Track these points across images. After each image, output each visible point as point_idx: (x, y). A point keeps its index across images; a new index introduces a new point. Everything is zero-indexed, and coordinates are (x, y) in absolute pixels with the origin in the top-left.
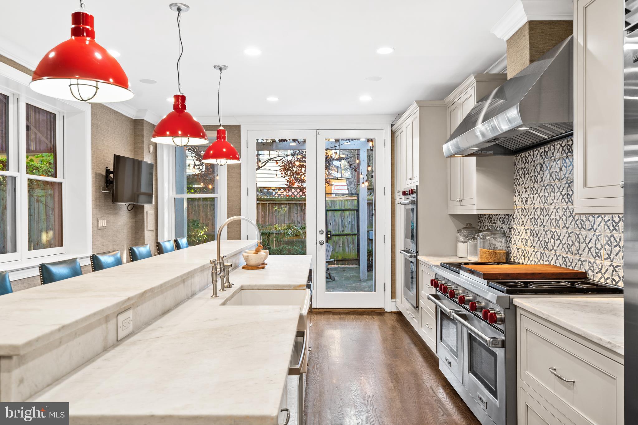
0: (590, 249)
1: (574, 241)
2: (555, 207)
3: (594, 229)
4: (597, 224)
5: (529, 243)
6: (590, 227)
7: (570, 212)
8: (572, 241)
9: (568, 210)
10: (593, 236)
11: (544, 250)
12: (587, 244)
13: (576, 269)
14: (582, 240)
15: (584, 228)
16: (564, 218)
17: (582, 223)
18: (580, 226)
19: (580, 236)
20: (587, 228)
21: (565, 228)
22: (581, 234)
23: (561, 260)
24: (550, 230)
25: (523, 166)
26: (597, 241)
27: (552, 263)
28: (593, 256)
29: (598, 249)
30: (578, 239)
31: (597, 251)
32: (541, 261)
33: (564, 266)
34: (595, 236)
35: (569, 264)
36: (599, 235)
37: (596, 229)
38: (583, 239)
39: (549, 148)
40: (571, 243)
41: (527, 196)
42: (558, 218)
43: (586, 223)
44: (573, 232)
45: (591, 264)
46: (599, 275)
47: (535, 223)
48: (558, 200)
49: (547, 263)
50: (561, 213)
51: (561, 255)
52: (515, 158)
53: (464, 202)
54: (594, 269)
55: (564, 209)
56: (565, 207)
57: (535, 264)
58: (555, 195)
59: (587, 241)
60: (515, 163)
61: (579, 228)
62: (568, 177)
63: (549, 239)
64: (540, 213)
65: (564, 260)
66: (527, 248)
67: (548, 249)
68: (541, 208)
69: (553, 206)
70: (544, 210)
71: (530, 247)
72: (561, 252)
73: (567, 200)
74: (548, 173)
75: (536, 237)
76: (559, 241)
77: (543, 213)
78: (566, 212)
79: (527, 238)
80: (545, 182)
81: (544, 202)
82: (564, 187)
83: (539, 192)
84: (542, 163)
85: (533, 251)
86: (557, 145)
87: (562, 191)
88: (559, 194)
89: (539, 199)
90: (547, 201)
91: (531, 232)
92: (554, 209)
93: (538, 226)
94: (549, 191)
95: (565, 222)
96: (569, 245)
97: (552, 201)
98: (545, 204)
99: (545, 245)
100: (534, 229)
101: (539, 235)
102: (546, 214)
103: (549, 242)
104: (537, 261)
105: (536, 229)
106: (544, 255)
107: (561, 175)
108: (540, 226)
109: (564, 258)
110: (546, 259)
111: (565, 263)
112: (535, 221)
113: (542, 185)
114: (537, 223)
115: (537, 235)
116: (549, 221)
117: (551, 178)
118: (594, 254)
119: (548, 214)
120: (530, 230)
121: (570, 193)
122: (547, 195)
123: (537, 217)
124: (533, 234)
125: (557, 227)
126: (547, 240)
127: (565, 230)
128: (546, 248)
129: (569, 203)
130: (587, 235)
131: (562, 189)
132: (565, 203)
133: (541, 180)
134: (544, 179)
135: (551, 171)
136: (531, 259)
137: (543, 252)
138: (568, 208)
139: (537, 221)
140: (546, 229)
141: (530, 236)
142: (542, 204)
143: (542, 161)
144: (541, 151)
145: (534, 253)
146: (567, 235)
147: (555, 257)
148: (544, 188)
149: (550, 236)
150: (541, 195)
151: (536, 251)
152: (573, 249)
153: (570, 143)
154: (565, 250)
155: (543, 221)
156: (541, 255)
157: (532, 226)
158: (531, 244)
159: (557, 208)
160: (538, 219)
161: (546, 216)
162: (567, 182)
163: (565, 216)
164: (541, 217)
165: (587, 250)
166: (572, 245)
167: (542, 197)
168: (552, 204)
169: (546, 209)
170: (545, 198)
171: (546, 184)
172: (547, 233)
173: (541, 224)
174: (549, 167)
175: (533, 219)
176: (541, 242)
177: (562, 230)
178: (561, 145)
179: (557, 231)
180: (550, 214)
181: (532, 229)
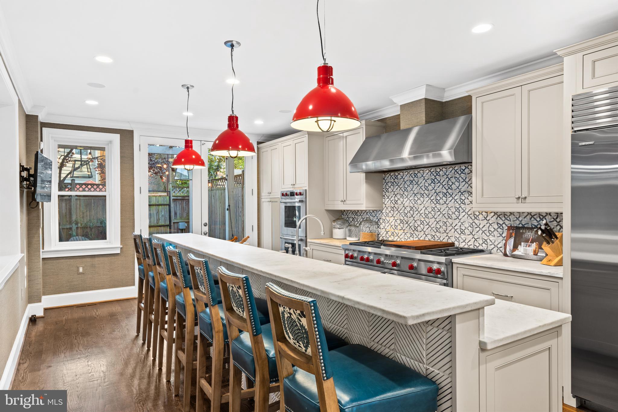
0: (456, 230)
1: (442, 226)
3: (459, 219)
4: (461, 216)
5: (399, 227)
6: (456, 218)
7: (438, 209)
9: (436, 208)
10: (459, 222)
11: (413, 231)
12: (454, 228)
13: (444, 241)
14: (449, 225)
15: (450, 218)
17: (449, 215)
18: (447, 217)
19: (447, 223)
20: (453, 218)
25: (392, 180)
26: (462, 225)
27: (421, 239)
28: (458, 233)
29: (462, 229)
31: (462, 231)
32: (411, 238)
33: (432, 240)
36: (463, 222)
37: (461, 219)
39: (418, 172)
40: (439, 227)
41: (397, 199)
43: (452, 216)
44: (440, 221)
45: (457, 239)
46: (464, 243)
47: (405, 215)
48: (427, 202)
49: (417, 239)
50: (430, 210)
51: (430, 234)
52: (384, 175)
53: (347, 202)
54: (459, 241)
55: (433, 207)
57: (405, 240)
58: (424, 199)
59: (454, 225)
60: (384, 179)
62: (436, 189)
63: (418, 225)
64: (410, 209)
65: (432, 236)
66: (396, 231)
67: (417, 231)
68: (410, 207)
69: (422, 205)
70: (414, 208)
71: (400, 230)
72: (430, 232)
73: (435, 203)
74: (418, 186)
75: (406, 224)
76: (428, 226)
77: (412, 210)
78: (435, 209)
79: (397, 225)
80: (415, 191)
81: (413, 203)
82: (433, 195)
83: (409, 197)
84: (412, 180)
85: (403, 233)
86: (426, 170)
87: (431, 197)
88: (428, 198)
89: (409, 201)
90: (416, 203)
91: (401, 221)
92: (423, 207)
93: (407, 217)
94: (419, 196)
95: (434, 215)
96: (438, 228)
97: (421, 203)
98: (415, 204)
99: (415, 229)
100: (404, 219)
101: (409, 223)
102: (416, 210)
103: (419, 227)
104: (407, 238)
105: (406, 219)
106: (414, 234)
107: (430, 188)
108: (410, 217)
109: (433, 235)
110: (416, 237)
111: (434, 238)
112: (405, 214)
113: (412, 193)
114: (406, 216)
115: (407, 223)
116: (419, 214)
117: (421, 189)
118: (460, 233)
119: (417, 210)
120: (400, 219)
121: (439, 198)
122: (416, 199)
123: (406, 212)
124: (402, 222)
125: (426, 218)
126: (417, 226)
127: (434, 219)
128: (416, 230)
129: (437, 204)
130: (454, 222)
131: (431, 196)
132: (433, 204)
133: (411, 190)
134: (413, 190)
135: (421, 185)
136: (401, 237)
137: (412, 233)
138: (436, 207)
139: (406, 214)
140: (415, 219)
141: (400, 223)
142: (412, 204)
143: (412, 179)
144: (411, 173)
145: (404, 233)
146: (436, 222)
147: (425, 235)
148: (414, 195)
149: (419, 223)
150: (411, 199)
151: (406, 232)
152: (441, 230)
153: (438, 170)
154: (433, 231)
155: (413, 215)
156: (411, 234)
157: (402, 217)
158: (401, 228)
159: (426, 207)
160: (407, 213)
161: (415, 211)
162: (435, 192)
163: (433, 211)
164: (411, 212)
165: (453, 230)
166: (440, 228)
167: (411, 200)
168: (421, 204)
169: (415, 207)
170: (415, 201)
171: (415, 192)
172: (417, 221)
173: (411, 216)
174: (419, 183)
175: (403, 213)
176: (410, 227)
177: (431, 219)
178: (430, 171)
179: (426, 220)
180: (419, 210)
181: (402, 219)
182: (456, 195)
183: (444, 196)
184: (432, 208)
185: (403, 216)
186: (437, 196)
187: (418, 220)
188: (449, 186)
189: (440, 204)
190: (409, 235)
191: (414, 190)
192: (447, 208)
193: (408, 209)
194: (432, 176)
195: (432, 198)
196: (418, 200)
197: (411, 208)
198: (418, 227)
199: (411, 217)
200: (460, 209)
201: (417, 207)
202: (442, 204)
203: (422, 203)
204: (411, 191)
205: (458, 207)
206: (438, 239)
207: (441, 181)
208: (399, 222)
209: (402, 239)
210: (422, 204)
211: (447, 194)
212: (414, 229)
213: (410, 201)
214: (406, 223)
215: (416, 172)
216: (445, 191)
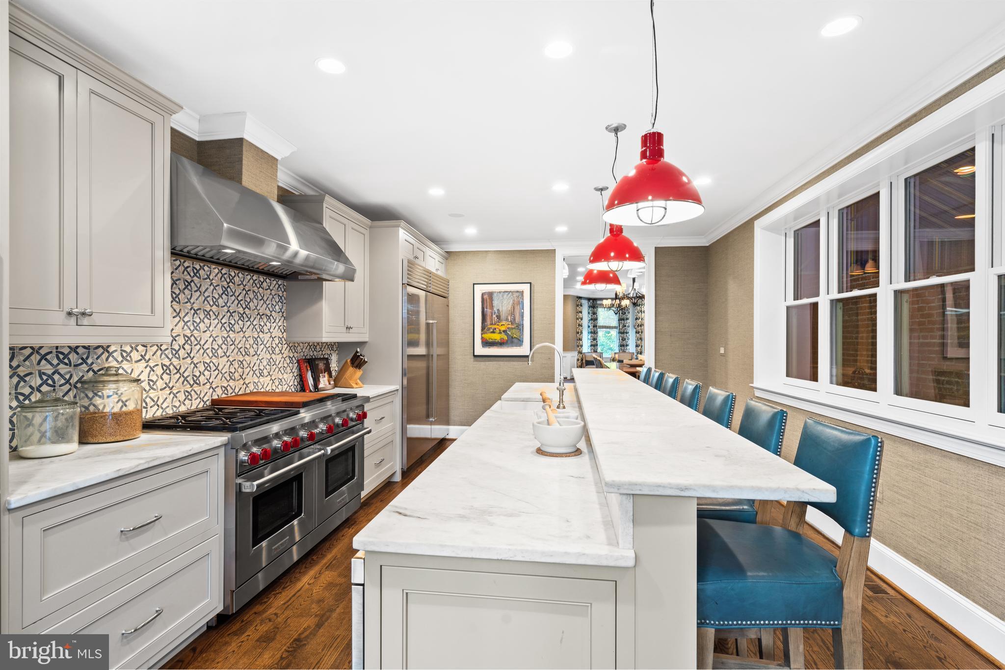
0: (254, 372)
2: (212, 335)
3: (257, 355)
4: (260, 350)
5: (160, 384)
6: (255, 353)
7: (232, 341)
8: (235, 368)
9: (228, 339)
10: (257, 360)
11: (191, 387)
14: (246, 366)
15: (248, 355)
16: (224, 346)
17: (246, 350)
18: (244, 353)
19: (244, 362)
20: (251, 355)
21: (225, 357)
22: (245, 360)
23: (219, 391)
24: (202, 362)
26: (261, 363)
28: (257, 376)
29: (261, 370)
30: (242, 366)
31: (261, 372)
34: (259, 360)
35: (230, 391)
36: (262, 359)
37: (259, 354)
38: (248, 364)
42: (216, 347)
43: (250, 350)
44: (235, 360)
47: (174, 355)
48: (215, 327)
50: (220, 342)
55: (224, 337)
56: (226, 336)
57: (175, 409)
58: (211, 322)
59: (252, 365)
61: (243, 355)
62: (230, 306)
63: (200, 372)
64: (184, 342)
65: (224, 389)
66: (152, 394)
67: (199, 384)
68: (185, 336)
69: (208, 334)
70: (192, 339)
71: (161, 390)
72: (220, 382)
73: (228, 329)
74: (200, 296)
75: (176, 373)
76: (217, 372)
77: (189, 342)
78: (227, 341)
79: (154, 378)
80: (195, 305)
81: (192, 328)
82: (225, 315)
83: (182, 314)
84: (189, 281)
85: (170, 394)
86: (214, 269)
87: (221, 319)
88: (216, 321)
89: (182, 324)
90: (198, 328)
91: (165, 368)
92: (210, 337)
93: (179, 358)
94: (202, 316)
95: (225, 351)
96: (232, 373)
97: (206, 329)
98: (195, 331)
99: (194, 381)
100: (171, 364)
101: (181, 371)
102: (196, 342)
103: (202, 376)
104: (177, 404)
105: (175, 364)
106: (193, 393)
107: (220, 301)
108: (183, 359)
109: (225, 387)
110: (196, 396)
111: (226, 392)
112: (174, 352)
113: (190, 308)
114: (177, 355)
115: (178, 371)
116: (202, 351)
117: (206, 302)
118: (258, 375)
119: (199, 343)
120: (163, 365)
121: (233, 322)
122: (198, 320)
123: (177, 348)
124: (168, 371)
125: (214, 357)
126: (197, 374)
127: (225, 359)
128: (197, 383)
129: (231, 332)
130: (252, 360)
131: (221, 317)
132: (225, 332)
133: (186, 300)
134: (192, 301)
135: (206, 294)
136: (164, 406)
137: (189, 390)
138: (228, 336)
139: (177, 352)
140: (196, 361)
141: (162, 374)
142: (189, 331)
143: (188, 278)
144: (186, 264)
145: (172, 395)
146: (229, 363)
147: (211, 390)
148: (193, 311)
149: (202, 368)
150: (186, 319)
151: (175, 392)
152: (236, 375)
153: (233, 274)
154: (226, 378)
155: (191, 352)
156: (187, 394)
157: (167, 360)
158: (165, 385)
159: (214, 336)
160: (179, 349)
161: (195, 345)
162: (228, 311)
163: (225, 344)
164: (187, 347)
165: (252, 372)
166: (235, 372)
167: (188, 322)
168: (205, 331)
169: (195, 337)
170: (195, 325)
171: (196, 307)
172: (198, 366)
173: (186, 355)
174: (203, 289)
175: (169, 350)
176: (185, 379)
177: (220, 359)
178: (220, 271)
179: (214, 361)
180: (202, 343)
181: (168, 363)
182: (255, 319)
183: (240, 319)
184: (224, 339)
185: (170, 356)
186: (231, 317)
187: (201, 362)
188: (247, 303)
189: (234, 332)
190: (181, 396)
191: (194, 303)
192: (244, 339)
193: (181, 341)
194: (223, 282)
195: (223, 321)
196: (200, 322)
197: (187, 339)
198: (200, 376)
199: (187, 357)
200: (258, 339)
201: (198, 336)
202: (238, 332)
203: (208, 328)
204: (187, 302)
205: (256, 336)
206: (232, 391)
207: (237, 294)
208: (159, 370)
209: (167, 410)
210: (208, 332)
211: (244, 315)
212: (192, 382)
213: (186, 323)
214: (176, 371)
215: (198, 267)
216: (241, 310)
